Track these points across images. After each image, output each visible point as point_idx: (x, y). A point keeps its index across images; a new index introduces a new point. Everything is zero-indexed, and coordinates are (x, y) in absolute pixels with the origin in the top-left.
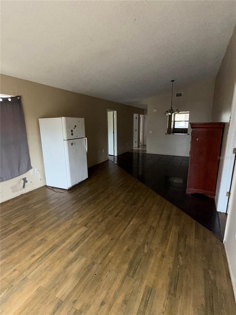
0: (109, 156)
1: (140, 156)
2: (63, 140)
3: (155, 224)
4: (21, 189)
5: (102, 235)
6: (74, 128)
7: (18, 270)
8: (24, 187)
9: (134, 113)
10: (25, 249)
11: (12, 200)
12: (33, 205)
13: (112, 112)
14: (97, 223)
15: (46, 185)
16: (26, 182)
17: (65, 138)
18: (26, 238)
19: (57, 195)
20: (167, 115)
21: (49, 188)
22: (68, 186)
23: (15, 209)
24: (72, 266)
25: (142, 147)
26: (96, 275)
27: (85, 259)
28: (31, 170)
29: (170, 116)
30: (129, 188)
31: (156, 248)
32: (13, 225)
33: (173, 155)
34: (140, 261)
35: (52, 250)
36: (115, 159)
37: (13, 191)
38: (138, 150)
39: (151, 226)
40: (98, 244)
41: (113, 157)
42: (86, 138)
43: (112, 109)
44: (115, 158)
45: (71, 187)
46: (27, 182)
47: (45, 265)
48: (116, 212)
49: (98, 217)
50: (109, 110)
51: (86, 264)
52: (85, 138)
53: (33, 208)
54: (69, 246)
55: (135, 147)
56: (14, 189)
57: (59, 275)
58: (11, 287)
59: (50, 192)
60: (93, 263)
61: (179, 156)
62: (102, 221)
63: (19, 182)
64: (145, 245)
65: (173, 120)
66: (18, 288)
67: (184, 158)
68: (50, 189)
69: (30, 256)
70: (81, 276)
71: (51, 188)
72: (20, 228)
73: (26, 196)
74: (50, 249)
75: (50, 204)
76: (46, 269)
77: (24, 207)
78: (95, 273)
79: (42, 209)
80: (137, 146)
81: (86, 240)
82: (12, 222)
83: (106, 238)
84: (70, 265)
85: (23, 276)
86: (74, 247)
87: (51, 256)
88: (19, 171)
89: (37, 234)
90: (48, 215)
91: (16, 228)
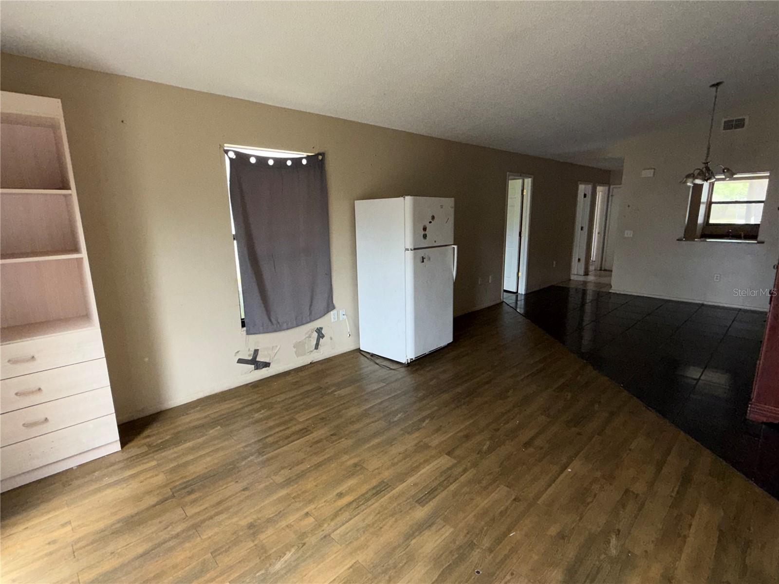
0: (505, 293)
1: (589, 297)
2: (404, 249)
3: (639, 487)
4: (312, 351)
5: (490, 484)
6: (430, 222)
7: (314, 517)
8: (317, 346)
9: (579, 182)
10: (324, 477)
11: (295, 371)
12: (334, 388)
13: (521, 181)
14: (478, 453)
15: (360, 348)
16: (321, 337)
17: (410, 245)
18: (325, 455)
19: (383, 373)
20: (689, 184)
21: (364, 356)
22: (407, 357)
23: (302, 390)
24: (422, 538)
25: (595, 276)
26: (478, 572)
27: (452, 530)
28: (332, 312)
29: (698, 189)
30: (562, 380)
31: (646, 552)
32: (299, 423)
33: (701, 302)
34: (598, 572)
35: (379, 490)
36: (518, 302)
37: (298, 354)
38: (585, 283)
39: (627, 491)
40: (483, 503)
41: (514, 296)
42: (456, 247)
43: (521, 173)
44: (519, 299)
45: (414, 359)
46: (323, 336)
47: (364, 520)
48: (526, 435)
49: (478, 438)
50: (513, 177)
51: (454, 541)
52: (453, 246)
53: (335, 393)
54: (413, 493)
55: (576, 273)
56: (299, 347)
57: (395, 549)
58: (302, 547)
59: (368, 366)
60: (471, 545)
61: (721, 305)
62: (491, 450)
63: (310, 337)
64: (611, 536)
65: (704, 198)
66: (315, 551)
67: (738, 314)
68: (367, 358)
69: (335, 493)
70: (443, 566)
71: (369, 356)
72: (312, 433)
73: (320, 367)
74: (373, 488)
75: (369, 390)
76: (365, 529)
77: (318, 389)
78: (476, 567)
79: (353, 400)
80: (582, 272)
81: (452, 487)
82: (296, 416)
83: (500, 492)
84: (417, 534)
85: (323, 530)
86: (424, 496)
87: (376, 504)
88: (310, 313)
89: (345, 451)
90: (365, 414)
91: (304, 431)
